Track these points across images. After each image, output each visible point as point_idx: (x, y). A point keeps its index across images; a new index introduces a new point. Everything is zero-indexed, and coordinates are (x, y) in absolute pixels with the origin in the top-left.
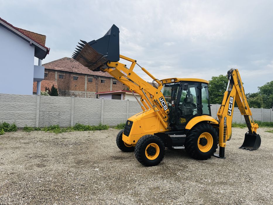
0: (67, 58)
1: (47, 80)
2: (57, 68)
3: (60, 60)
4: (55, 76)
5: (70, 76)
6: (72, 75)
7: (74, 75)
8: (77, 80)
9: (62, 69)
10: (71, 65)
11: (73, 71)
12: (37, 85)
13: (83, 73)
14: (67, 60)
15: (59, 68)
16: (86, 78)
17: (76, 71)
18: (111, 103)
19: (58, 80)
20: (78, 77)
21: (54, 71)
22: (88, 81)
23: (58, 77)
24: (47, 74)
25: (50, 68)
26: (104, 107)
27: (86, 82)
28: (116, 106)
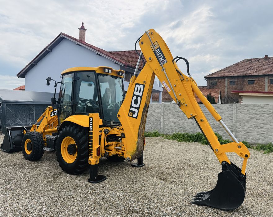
1: (216, 88)
2: (227, 75)
3: (237, 64)
4: (225, 83)
5: (243, 81)
6: (246, 79)
7: (249, 78)
8: (253, 84)
9: (233, 74)
10: (249, 67)
11: (247, 74)
12: (159, 95)
13: (261, 74)
14: (245, 62)
15: (230, 74)
16: (266, 80)
17: (252, 73)
18: (250, 109)
19: (229, 87)
20: (254, 80)
21: (224, 78)
22: (270, 83)
23: (229, 83)
24: (216, 83)
25: (220, 75)
26: (237, 114)
27: (267, 85)
28: (258, 114)
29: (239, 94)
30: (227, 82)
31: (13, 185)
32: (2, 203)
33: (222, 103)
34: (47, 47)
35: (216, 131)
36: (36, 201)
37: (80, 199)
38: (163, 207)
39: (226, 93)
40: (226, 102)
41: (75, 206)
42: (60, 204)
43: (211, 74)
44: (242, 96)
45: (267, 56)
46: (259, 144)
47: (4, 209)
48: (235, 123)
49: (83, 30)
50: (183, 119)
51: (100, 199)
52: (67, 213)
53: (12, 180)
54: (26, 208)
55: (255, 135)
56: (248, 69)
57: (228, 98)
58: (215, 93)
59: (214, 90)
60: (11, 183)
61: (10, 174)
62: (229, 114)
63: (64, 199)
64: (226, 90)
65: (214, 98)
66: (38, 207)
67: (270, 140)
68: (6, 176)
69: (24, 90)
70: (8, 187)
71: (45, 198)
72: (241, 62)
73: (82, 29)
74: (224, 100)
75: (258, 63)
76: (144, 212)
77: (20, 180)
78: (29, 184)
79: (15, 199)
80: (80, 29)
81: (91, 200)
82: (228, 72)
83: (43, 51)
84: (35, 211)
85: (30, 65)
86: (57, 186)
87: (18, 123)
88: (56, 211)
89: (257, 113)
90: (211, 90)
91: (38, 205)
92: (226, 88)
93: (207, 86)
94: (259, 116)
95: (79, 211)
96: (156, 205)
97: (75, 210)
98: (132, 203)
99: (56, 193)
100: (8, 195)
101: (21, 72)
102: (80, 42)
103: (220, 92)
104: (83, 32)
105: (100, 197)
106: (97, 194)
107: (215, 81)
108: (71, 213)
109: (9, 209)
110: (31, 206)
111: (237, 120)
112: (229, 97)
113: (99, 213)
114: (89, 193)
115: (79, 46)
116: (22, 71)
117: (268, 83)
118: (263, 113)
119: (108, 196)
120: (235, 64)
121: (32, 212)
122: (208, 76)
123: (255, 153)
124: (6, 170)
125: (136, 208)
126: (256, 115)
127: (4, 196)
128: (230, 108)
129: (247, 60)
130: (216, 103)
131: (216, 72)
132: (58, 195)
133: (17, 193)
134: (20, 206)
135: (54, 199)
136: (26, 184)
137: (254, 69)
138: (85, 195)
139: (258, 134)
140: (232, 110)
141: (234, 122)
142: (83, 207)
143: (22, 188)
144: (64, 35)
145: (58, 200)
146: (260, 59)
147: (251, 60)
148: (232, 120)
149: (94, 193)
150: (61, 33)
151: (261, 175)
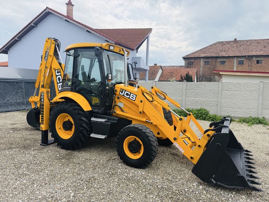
0: (219, 42)
1: (193, 68)
2: (202, 55)
3: (211, 45)
4: (200, 63)
5: (216, 61)
6: (219, 60)
7: (221, 59)
8: (224, 64)
9: (207, 55)
10: (221, 48)
11: (219, 55)
12: (145, 74)
13: (231, 56)
14: (218, 44)
15: (205, 55)
16: (235, 60)
17: (224, 54)
18: (233, 87)
19: (203, 67)
20: (225, 61)
21: (200, 58)
22: (238, 63)
23: (204, 64)
24: (192, 63)
25: (196, 55)
26: (222, 91)
27: (235, 65)
28: (241, 91)
29: (220, 73)
30: (202, 62)
31: (25, 169)
32: (22, 191)
33: (197, 81)
34: (32, 22)
35: (203, 107)
36: (59, 186)
37: (104, 181)
38: (189, 183)
39: (201, 72)
40: (200, 80)
41: (102, 189)
42: (86, 187)
43: (189, 55)
44: (222, 75)
45: (236, 39)
46: (241, 118)
47: (26, 198)
48: (220, 100)
49: (71, 6)
50: (173, 96)
51: (124, 179)
52: (97, 197)
53: (22, 164)
54: (52, 195)
55: (237, 110)
56: (220, 50)
57: (202, 77)
58: (192, 72)
59: (191, 69)
60: (22, 167)
61: (17, 157)
62: (216, 91)
63: (87, 181)
64: (201, 69)
65: (191, 77)
66: (65, 193)
67: (249, 114)
68: (13, 159)
69: (7, 66)
70: (20, 171)
71: (68, 182)
72: (214, 44)
73: (69, 4)
74: (199, 78)
75: (229, 46)
76: (173, 190)
77: (31, 163)
78: (42, 167)
79: (35, 186)
80: (67, 4)
81: (116, 180)
82: (203, 53)
83: (27, 26)
84: (62, 198)
85: (13, 41)
86: (74, 167)
87: (7, 102)
88: (85, 196)
89: (239, 90)
90: (188, 69)
91: (63, 190)
92: (202, 68)
93: (184, 65)
94: (241, 93)
95: (110, 193)
96: (181, 182)
97: (104, 193)
98: (158, 181)
99: (77, 176)
100: (25, 182)
101: (3, 48)
102: (68, 18)
103: (197, 72)
104: (70, 8)
105: (124, 177)
106: (119, 174)
107: (191, 61)
108: (102, 197)
109: (33, 197)
110: (56, 192)
111: (222, 96)
112: (203, 75)
113: (131, 194)
114: (110, 173)
115: (67, 22)
116: (4, 46)
117: (237, 63)
118: (245, 90)
119: (131, 175)
120: (209, 46)
121: (60, 199)
122: (186, 56)
123: (240, 125)
124: (11, 153)
125: (164, 186)
126: (238, 92)
127: (21, 182)
128: (216, 86)
129: (219, 43)
130: (193, 81)
131: (192, 53)
132: (79, 178)
133: (33, 178)
134: (44, 193)
135: (77, 182)
136: (39, 167)
137: (225, 51)
138: (108, 176)
139: (240, 109)
140: (217, 87)
141: (220, 98)
142: (111, 189)
143: (37, 172)
144: (50, 9)
145: (82, 183)
146: (230, 42)
147: (222, 42)
148: (217, 97)
149: (116, 173)
150: (47, 7)
151: (256, 146)
